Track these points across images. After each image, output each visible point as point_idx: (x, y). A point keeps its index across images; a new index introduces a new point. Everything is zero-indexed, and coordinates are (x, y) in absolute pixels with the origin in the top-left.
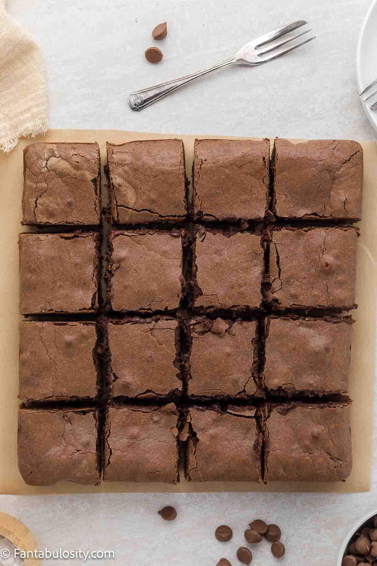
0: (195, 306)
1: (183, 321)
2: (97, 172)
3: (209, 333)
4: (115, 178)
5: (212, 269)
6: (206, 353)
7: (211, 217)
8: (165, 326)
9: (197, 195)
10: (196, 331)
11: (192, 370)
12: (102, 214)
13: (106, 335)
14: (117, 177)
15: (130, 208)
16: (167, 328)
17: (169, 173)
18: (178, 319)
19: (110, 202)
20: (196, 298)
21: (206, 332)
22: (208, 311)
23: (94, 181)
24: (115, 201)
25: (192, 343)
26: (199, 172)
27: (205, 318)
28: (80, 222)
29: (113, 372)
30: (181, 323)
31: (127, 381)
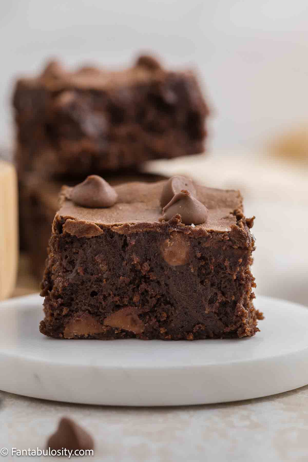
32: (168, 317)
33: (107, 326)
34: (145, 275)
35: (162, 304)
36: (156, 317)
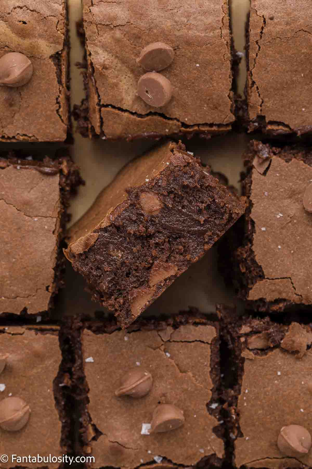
0: (250, 298)
1: (227, 327)
2: (62, 41)
3: (277, 351)
4: (97, 53)
5: (282, 228)
6: (269, 388)
7: (281, 127)
8: (191, 337)
9: (255, 86)
10: (250, 348)
11: (242, 421)
12: (73, 118)
13: (80, 352)
14: (100, 51)
15: (126, 111)
16: (196, 341)
17: (201, 43)
18: (216, 323)
19: (87, 98)
20: (252, 283)
21: (271, 349)
22: (275, 308)
23: (56, 57)
24: (96, 97)
25: (242, 370)
26: (259, 42)
27: (268, 322)
28: (30, 137)
29: (92, 423)
30: (222, 329)
31: (120, 440)
32: (184, 247)
33: (154, 286)
34: (146, 235)
35: (174, 242)
36: (177, 253)
